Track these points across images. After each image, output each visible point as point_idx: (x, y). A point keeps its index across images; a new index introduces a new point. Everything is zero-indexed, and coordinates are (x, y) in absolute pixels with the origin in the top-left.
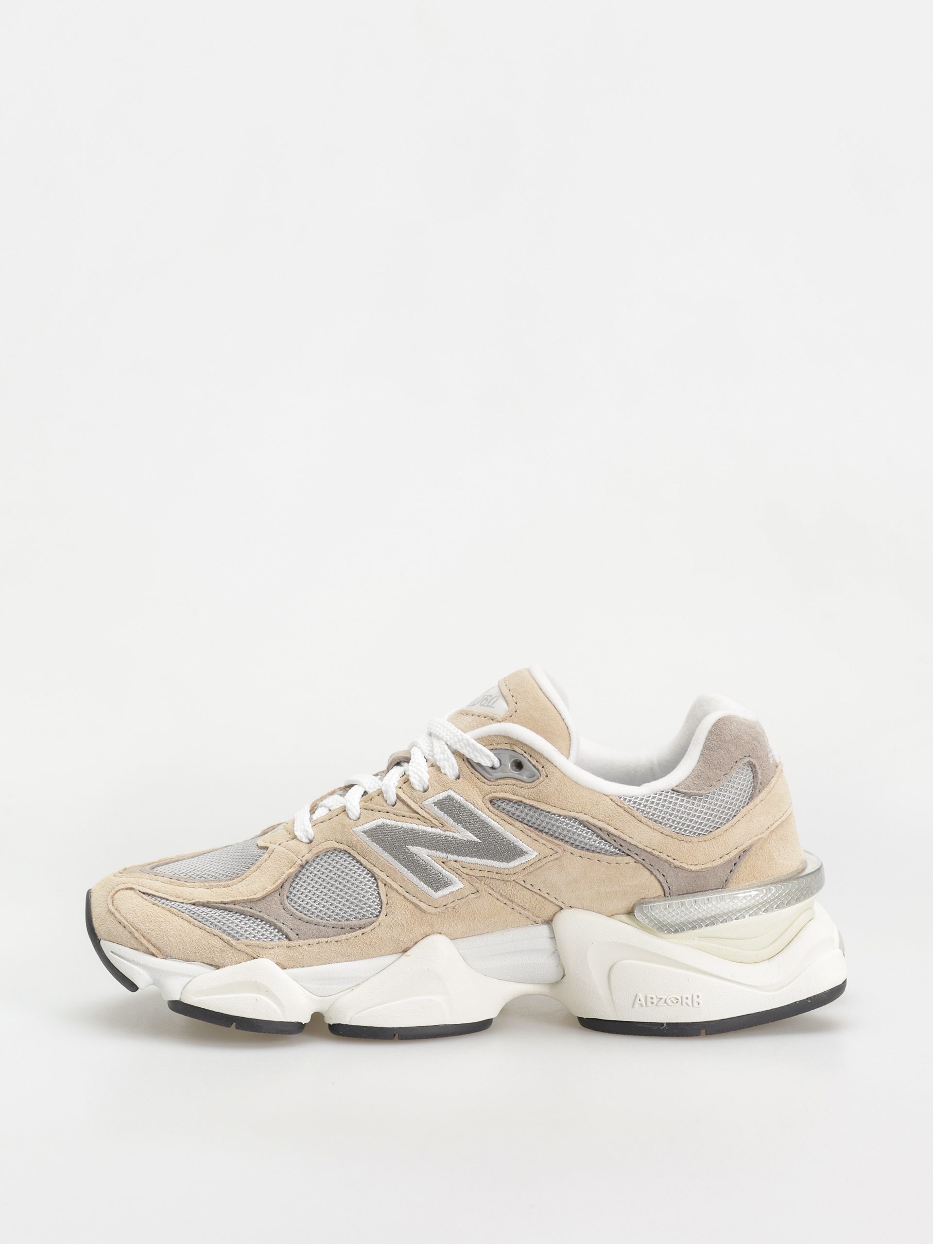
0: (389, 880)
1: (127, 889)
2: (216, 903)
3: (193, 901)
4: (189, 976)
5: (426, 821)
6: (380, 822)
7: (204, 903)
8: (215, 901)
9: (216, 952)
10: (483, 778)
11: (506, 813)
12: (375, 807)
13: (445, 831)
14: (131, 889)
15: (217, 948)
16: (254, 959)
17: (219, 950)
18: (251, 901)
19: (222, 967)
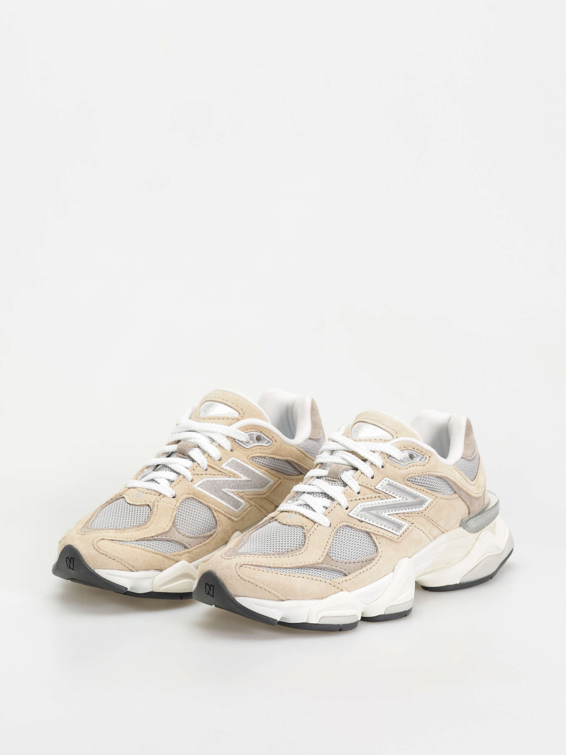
0: (217, 508)
1: (101, 540)
2: (149, 537)
3: (137, 539)
4: (152, 578)
5: (226, 475)
6: (205, 480)
7: (142, 539)
8: (148, 536)
9: (161, 563)
10: (244, 448)
11: (259, 464)
12: (198, 473)
13: (236, 478)
14: (103, 539)
15: (161, 560)
16: (177, 562)
17: (162, 561)
18: (165, 533)
19: (164, 569)
